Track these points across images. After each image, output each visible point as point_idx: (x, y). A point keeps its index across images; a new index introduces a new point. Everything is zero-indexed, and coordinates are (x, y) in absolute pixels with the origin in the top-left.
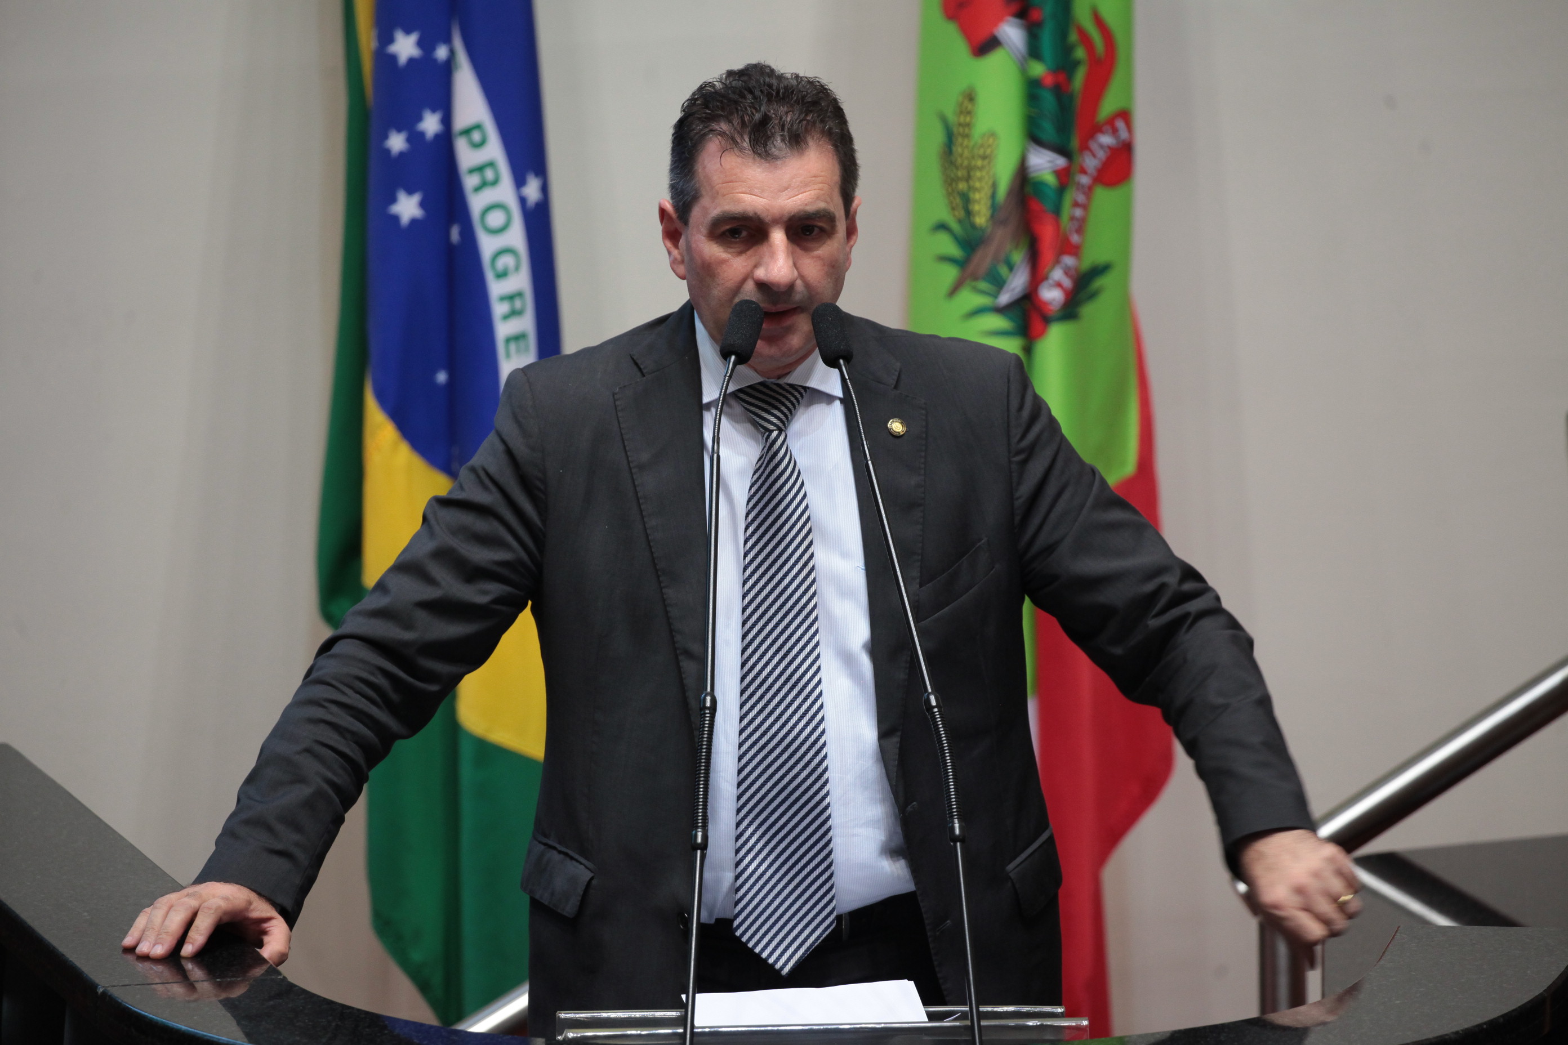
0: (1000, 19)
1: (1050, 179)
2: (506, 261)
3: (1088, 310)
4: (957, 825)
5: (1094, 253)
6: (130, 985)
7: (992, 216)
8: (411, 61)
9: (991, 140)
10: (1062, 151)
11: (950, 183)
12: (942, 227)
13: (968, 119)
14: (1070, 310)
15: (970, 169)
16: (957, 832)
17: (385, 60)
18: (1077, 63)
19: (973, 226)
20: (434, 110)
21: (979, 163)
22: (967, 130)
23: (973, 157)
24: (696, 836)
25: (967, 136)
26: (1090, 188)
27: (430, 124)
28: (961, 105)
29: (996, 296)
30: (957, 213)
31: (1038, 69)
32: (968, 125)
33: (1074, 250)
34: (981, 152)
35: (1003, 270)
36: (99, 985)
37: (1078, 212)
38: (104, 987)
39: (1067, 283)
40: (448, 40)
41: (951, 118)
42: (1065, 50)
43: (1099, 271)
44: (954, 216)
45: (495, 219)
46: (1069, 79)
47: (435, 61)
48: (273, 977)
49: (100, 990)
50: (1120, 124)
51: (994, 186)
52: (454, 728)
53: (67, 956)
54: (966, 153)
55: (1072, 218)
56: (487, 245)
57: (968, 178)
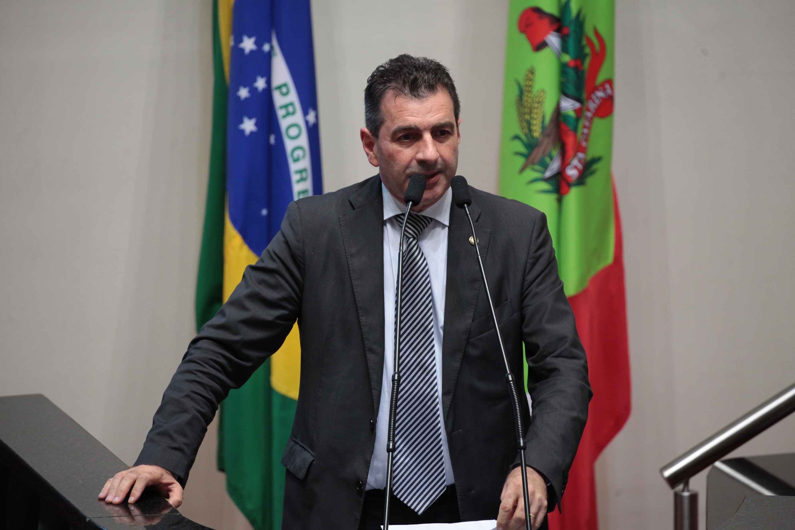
0: (548, 33)
1: (572, 114)
2: (298, 153)
3: (590, 180)
5: (593, 151)
6: (103, 517)
7: (542, 132)
8: (252, 52)
9: (542, 94)
10: (578, 99)
11: (521, 115)
12: (517, 137)
13: (531, 83)
14: (581, 181)
15: (531, 109)
17: (238, 51)
18: (586, 55)
19: (532, 137)
20: (262, 77)
21: (536, 105)
23: (533, 102)
25: (530, 92)
26: (592, 119)
27: (260, 84)
28: (527, 76)
29: (544, 173)
30: (524, 131)
31: (566, 58)
32: (531, 86)
33: (583, 150)
34: (537, 100)
35: (548, 160)
36: (87, 517)
37: (586, 131)
38: (89, 518)
39: (580, 166)
41: (522, 82)
42: (580, 48)
43: (596, 160)
44: (523, 132)
45: (293, 132)
46: (582, 63)
47: (263, 51)
48: (175, 514)
49: (88, 520)
50: (607, 86)
51: (544, 117)
52: (269, 390)
53: (71, 502)
54: (529, 100)
55: (583, 134)
56: (289, 145)
57: (530, 113)
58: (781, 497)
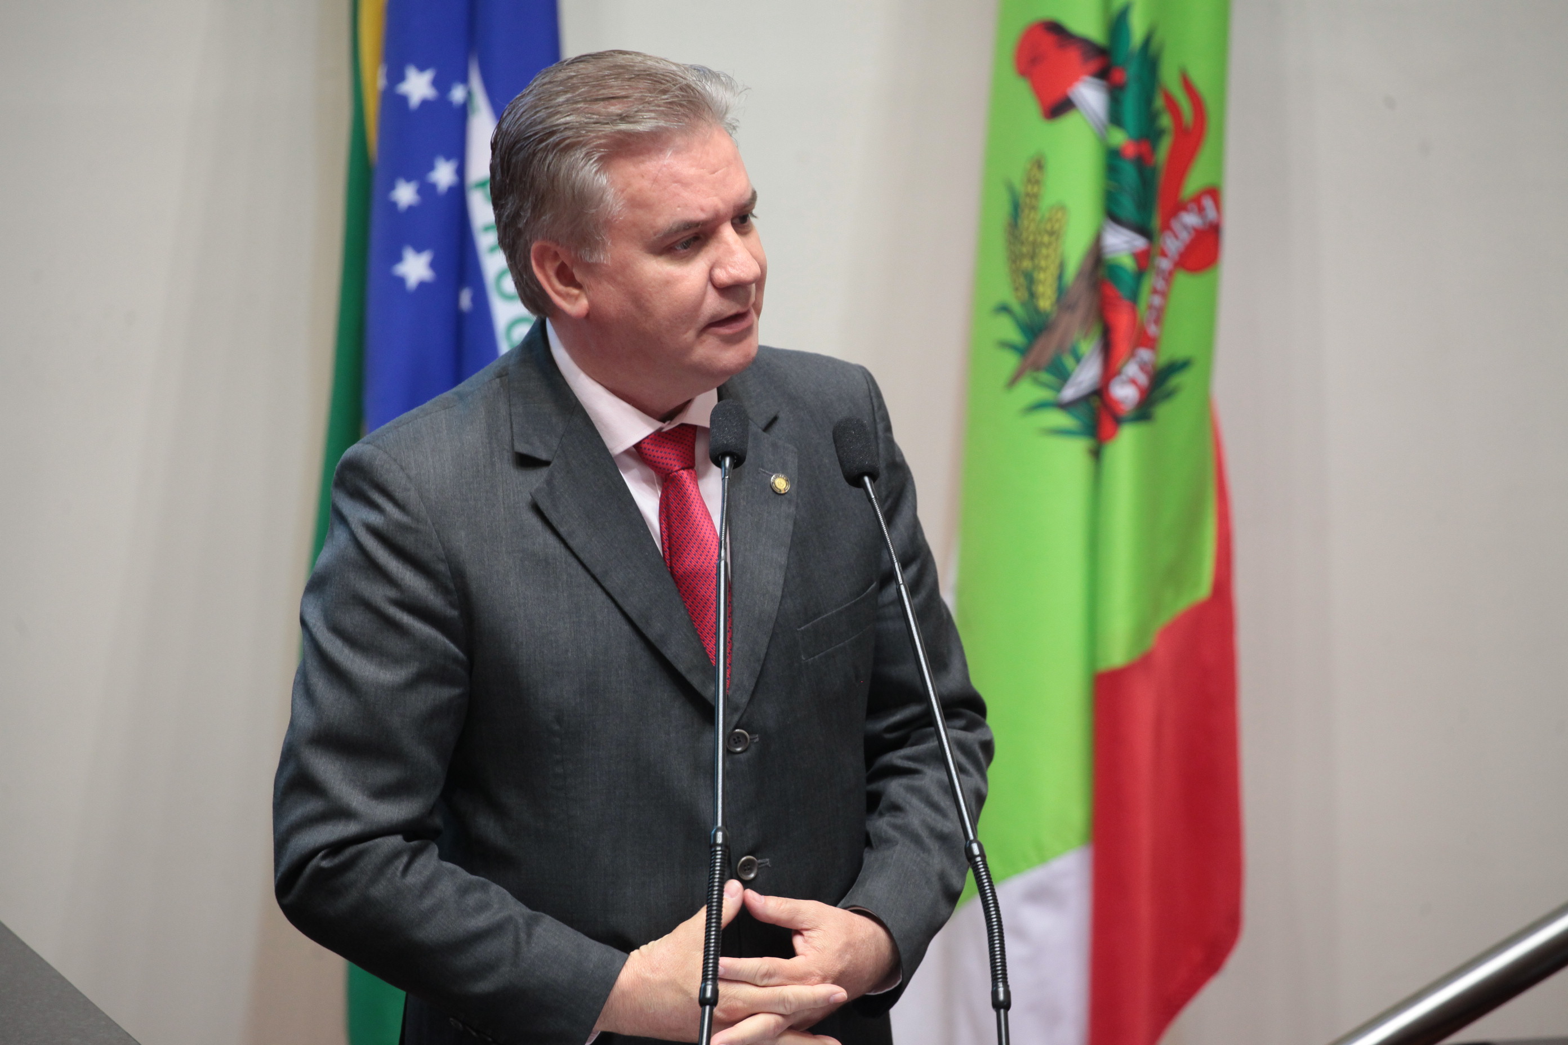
0: (1076, 79)
1: (1127, 262)
3: (1163, 411)
4: (1001, 990)
5: (1174, 345)
7: (1058, 299)
8: (425, 103)
9: (1060, 215)
10: (1143, 230)
11: (1014, 260)
12: (1004, 309)
13: (1036, 189)
14: (1142, 411)
15: (1035, 245)
16: (1001, 997)
17: (394, 101)
18: (1161, 133)
19: (1037, 310)
20: (448, 158)
21: (1046, 239)
22: (1034, 202)
23: (1040, 232)
25: (1033, 208)
26: (1171, 274)
27: (443, 174)
28: (1029, 173)
29: (1059, 389)
30: (1019, 294)
31: (1119, 138)
32: (1035, 196)
33: (1151, 343)
34: (1049, 227)
35: (1069, 362)
37: (1157, 301)
39: (1143, 379)
41: (1020, 187)
42: (1149, 117)
43: (1177, 367)
44: (1017, 296)
46: (1153, 150)
47: (451, 102)
50: (1208, 203)
54: (1033, 227)
55: (1151, 307)
56: (503, 314)
57: (1033, 256)
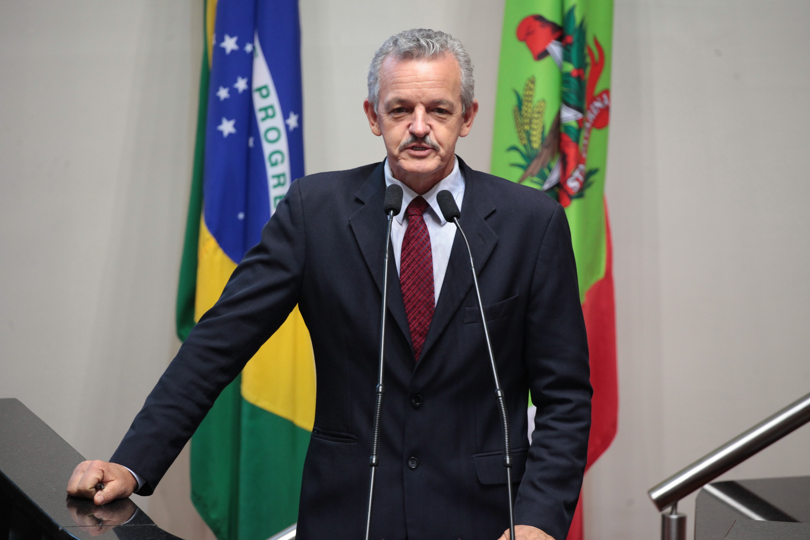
0: (549, 41)
1: (574, 124)
2: (277, 157)
3: (588, 192)
4: (508, 459)
5: (591, 163)
6: (76, 526)
7: (542, 143)
8: (233, 51)
9: (542, 104)
10: (579, 109)
11: (519, 126)
12: (514, 148)
13: (531, 93)
14: (580, 194)
15: (531, 119)
16: (508, 462)
17: (219, 51)
18: (586, 65)
19: (532, 148)
20: (243, 78)
21: (536, 115)
22: (530, 99)
23: (533, 112)
24: (372, 460)
25: (530, 102)
26: (590, 129)
27: (241, 85)
28: (527, 85)
29: (542, 185)
30: (523, 142)
31: (569, 68)
32: (531, 96)
33: (580, 160)
34: (537, 110)
35: (546, 171)
36: (60, 526)
37: (586, 142)
38: (62, 527)
39: (581, 178)
40: (252, 42)
41: (521, 92)
42: (582, 57)
43: (592, 172)
44: (521, 143)
45: (272, 135)
46: (584, 73)
47: (245, 52)
48: (150, 525)
49: (60, 529)
50: (605, 97)
51: (543, 128)
52: (239, 398)
53: (44, 510)
54: (530, 111)
55: (584, 145)
56: (267, 148)
57: (530, 123)
58: (772, 522)
